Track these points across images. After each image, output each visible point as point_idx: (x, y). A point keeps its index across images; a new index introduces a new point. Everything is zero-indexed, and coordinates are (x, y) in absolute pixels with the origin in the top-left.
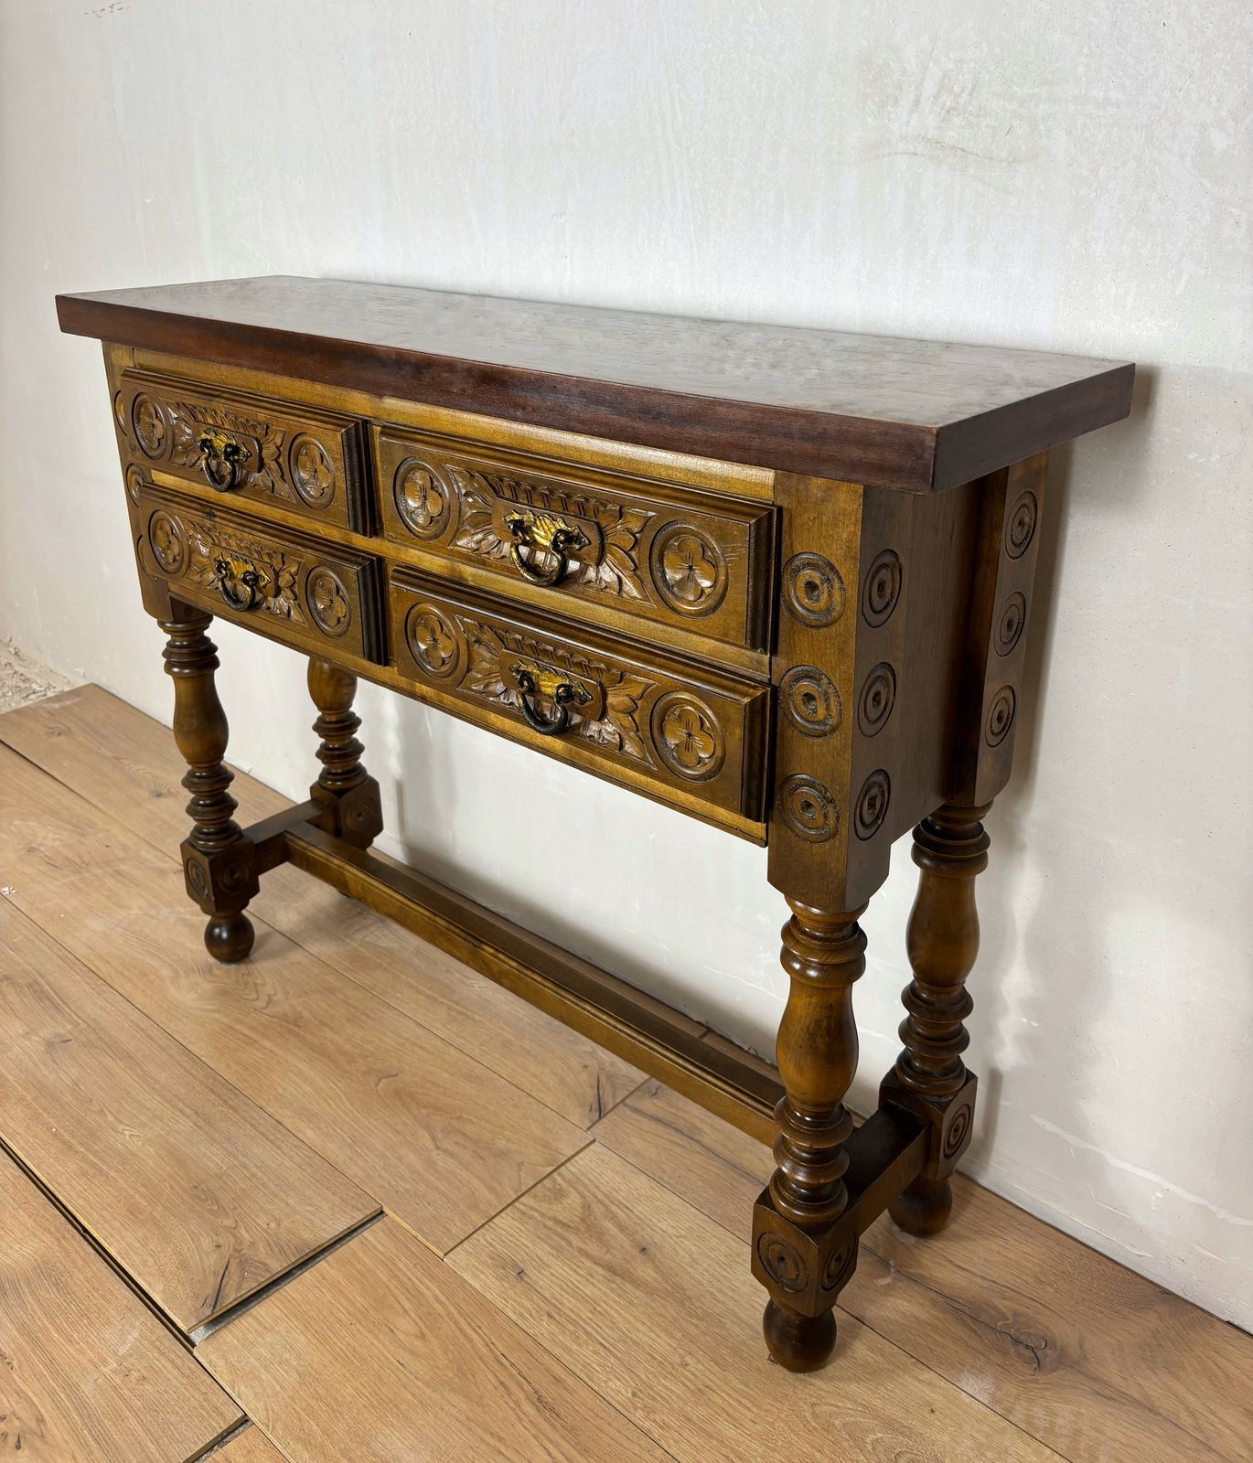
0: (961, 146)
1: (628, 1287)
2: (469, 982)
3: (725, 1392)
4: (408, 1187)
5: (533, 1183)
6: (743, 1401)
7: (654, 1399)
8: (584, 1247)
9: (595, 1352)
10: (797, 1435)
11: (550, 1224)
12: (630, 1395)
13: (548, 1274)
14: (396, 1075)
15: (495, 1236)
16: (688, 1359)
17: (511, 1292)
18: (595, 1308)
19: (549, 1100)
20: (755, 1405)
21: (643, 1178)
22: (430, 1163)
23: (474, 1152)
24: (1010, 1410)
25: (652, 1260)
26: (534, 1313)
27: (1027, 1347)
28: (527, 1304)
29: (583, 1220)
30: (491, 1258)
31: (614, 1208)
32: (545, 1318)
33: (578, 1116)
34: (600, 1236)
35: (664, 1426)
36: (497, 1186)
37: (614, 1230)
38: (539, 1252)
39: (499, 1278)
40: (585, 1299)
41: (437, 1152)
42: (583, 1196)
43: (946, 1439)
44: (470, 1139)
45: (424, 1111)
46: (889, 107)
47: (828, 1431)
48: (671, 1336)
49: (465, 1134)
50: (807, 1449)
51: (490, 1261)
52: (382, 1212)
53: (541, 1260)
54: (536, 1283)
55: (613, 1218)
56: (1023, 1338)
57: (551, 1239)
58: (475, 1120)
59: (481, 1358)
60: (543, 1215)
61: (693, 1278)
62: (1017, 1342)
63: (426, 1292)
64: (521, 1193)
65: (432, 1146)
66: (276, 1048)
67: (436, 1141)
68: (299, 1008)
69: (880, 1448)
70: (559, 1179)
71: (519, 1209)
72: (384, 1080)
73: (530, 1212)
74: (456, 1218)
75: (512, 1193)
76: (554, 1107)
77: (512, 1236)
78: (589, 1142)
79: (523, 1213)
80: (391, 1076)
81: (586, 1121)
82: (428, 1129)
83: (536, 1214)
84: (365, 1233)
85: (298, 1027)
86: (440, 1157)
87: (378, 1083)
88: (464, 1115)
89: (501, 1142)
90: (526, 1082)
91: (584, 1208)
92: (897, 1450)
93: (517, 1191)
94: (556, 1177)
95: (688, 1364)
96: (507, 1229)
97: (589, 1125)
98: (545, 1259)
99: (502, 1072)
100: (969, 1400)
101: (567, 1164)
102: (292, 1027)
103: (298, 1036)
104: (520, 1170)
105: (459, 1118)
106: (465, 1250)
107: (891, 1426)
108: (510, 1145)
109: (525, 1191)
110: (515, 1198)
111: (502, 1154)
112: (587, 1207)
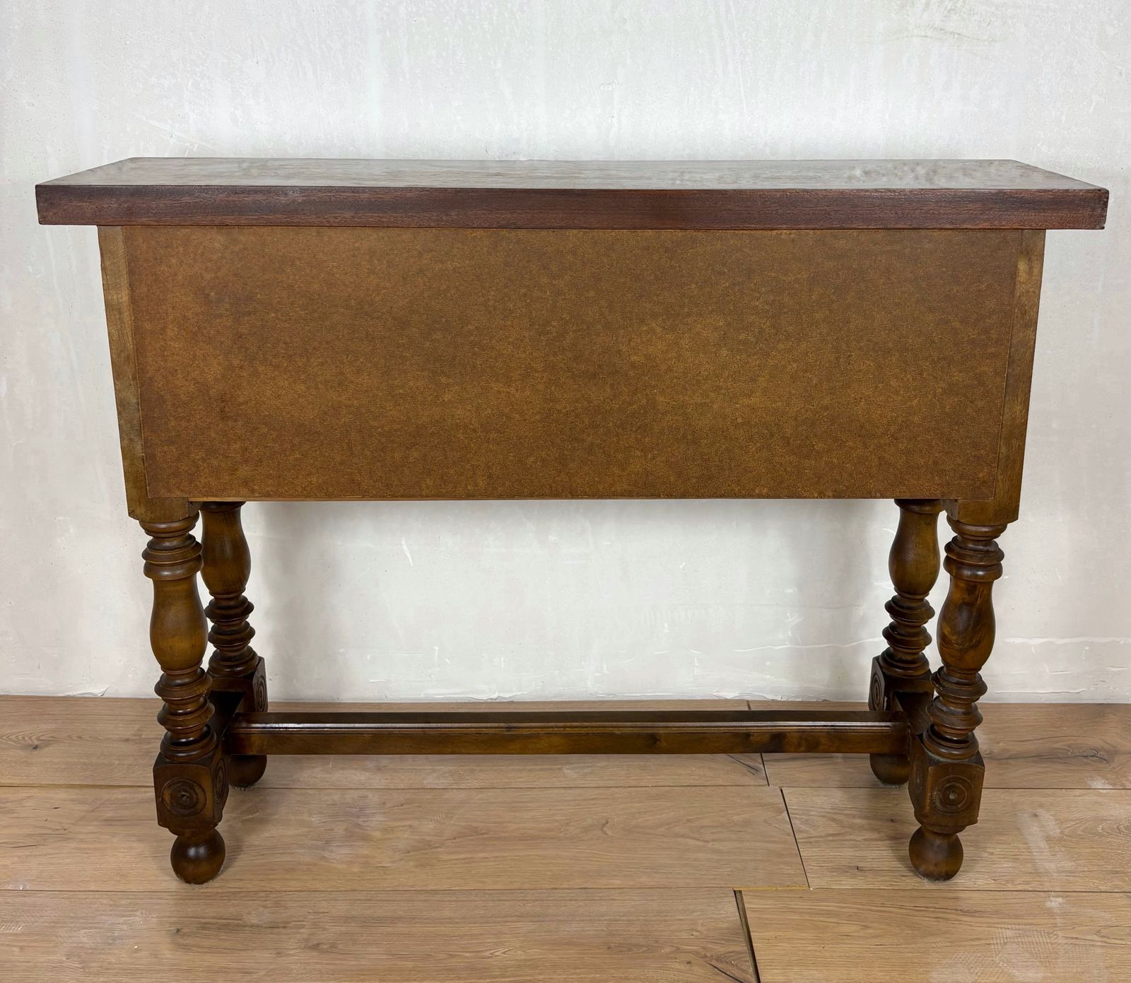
0: (957, 32)
4: (730, 869)
5: (790, 826)
11: (830, 838)
12: (993, 882)
13: (871, 860)
14: (608, 821)
15: (816, 861)
17: (869, 879)
19: (720, 782)
22: (717, 851)
23: (730, 831)
24: (1122, 785)
25: (903, 822)
26: (895, 880)
27: (1091, 756)
28: (887, 878)
29: (843, 827)
30: (833, 871)
31: (845, 812)
32: (904, 878)
33: (750, 780)
34: (862, 828)
35: (1027, 883)
36: (774, 839)
37: (865, 822)
38: (850, 854)
39: (854, 877)
41: (709, 843)
42: (822, 816)
43: (1122, 811)
44: (717, 827)
45: (662, 829)
46: (908, 8)
49: (708, 826)
50: (1088, 851)
51: (835, 874)
52: (735, 891)
53: (856, 857)
54: (873, 867)
56: (1084, 753)
57: (844, 844)
58: (699, 816)
59: (908, 915)
60: (821, 837)
62: (1086, 757)
63: (828, 908)
64: (792, 834)
65: (701, 843)
66: (495, 854)
67: (698, 840)
68: (463, 824)
69: (1109, 831)
70: (798, 816)
71: (803, 842)
72: (605, 829)
73: (812, 840)
74: (782, 866)
75: (787, 837)
76: (730, 784)
77: (824, 856)
78: (779, 791)
79: (810, 842)
80: (604, 825)
81: (760, 781)
82: (682, 836)
83: (816, 839)
84: (746, 906)
85: (486, 833)
86: (717, 846)
87: (605, 833)
88: (689, 818)
89: (736, 818)
90: (692, 781)
91: (832, 821)
92: (1115, 827)
93: (789, 835)
94: (794, 816)
95: (992, 853)
96: (815, 854)
97: (767, 783)
98: (858, 855)
99: (667, 784)
100: (1105, 791)
101: (788, 807)
102: (480, 836)
103: (497, 839)
104: (770, 825)
105: (688, 821)
106: (814, 877)
107: (1097, 820)
108: (742, 816)
109: (792, 832)
110: (793, 838)
111: (747, 822)
112: (833, 819)
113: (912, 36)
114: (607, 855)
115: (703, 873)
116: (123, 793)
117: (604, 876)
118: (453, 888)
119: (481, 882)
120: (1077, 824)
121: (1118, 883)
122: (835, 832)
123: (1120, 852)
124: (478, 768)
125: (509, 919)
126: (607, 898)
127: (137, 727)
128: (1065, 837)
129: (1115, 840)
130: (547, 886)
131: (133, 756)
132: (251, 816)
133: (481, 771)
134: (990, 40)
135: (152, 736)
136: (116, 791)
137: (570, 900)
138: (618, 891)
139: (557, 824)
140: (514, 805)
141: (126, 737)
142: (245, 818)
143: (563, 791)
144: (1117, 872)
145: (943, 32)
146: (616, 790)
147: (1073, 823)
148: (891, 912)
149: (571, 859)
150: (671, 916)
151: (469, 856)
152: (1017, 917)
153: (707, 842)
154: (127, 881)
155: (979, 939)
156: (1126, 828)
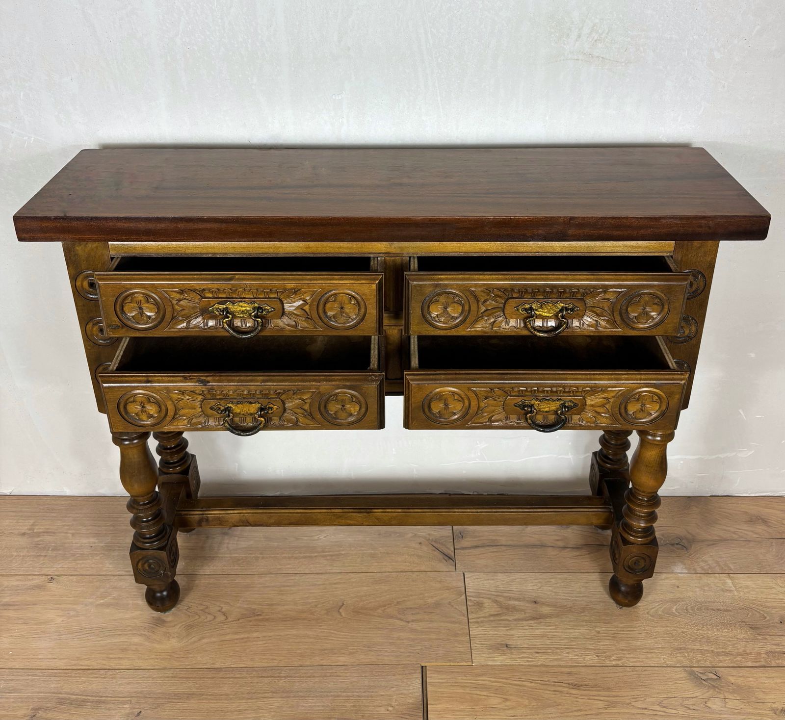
0: (602, 56)
1: (548, 620)
2: (316, 538)
3: (620, 631)
4: (420, 648)
5: (466, 607)
6: (629, 629)
7: (605, 653)
8: (515, 618)
9: (568, 653)
10: (656, 627)
11: (492, 618)
12: (597, 658)
13: (517, 638)
14: (343, 604)
15: (479, 639)
16: (598, 629)
17: (513, 656)
18: (548, 637)
19: (423, 568)
20: (634, 628)
21: (500, 574)
22: (414, 631)
23: (425, 612)
24: (695, 569)
25: (543, 604)
26: (531, 656)
27: (676, 544)
28: (525, 655)
29: (501, 608)
30: (490, 649)
31: (505, 594)
32: (537, 655)
33: (443, 566)
34: (514, 609)
35: (619, 659)
36: (454, 620)
37: (517, 603)
38: (503, 632)
39: (504, 654)
40: (542, 636)
41: (410, 624)
42: (489, 598)
43: (691, 593)
44: (416, 609)
45: (379, 611)
47: (661, 618)
48: (583, 626)
49: (411, 608)
50: (664, 629)
51: (491, 651)
52: (422, 667)
53: (508, 635)
54: (517, 645)
55: (510, 598)
56: (672, 542)
57: (500, 624)
58: (406, 599)
59: (536, 689)
60: (485, 618)
61: (563, 599)
62: (673, 545)
63: (484, 682)
64: (466, 615)
65: (405, 624)
66: (265, 634)
67: (402, 620)
68: (245, 606)
69: (680, 611)
70: (472, 599)
71: (473, 622)
72: (341, 611)
73: (479, 620)
74: (456, 645)
75: (462, 618)
76: (430, 571)
77: (485, 634)
78: (462, 575)
79: (478, 622)
80: (341, 607)
81: (450, 567)
82: (392, 617)
83: (482, 619)
84: (428, 680)
85: (260, 616)
86: (414, 626)
87: (341, 614)
88: (399, 600)
89: (430, 601)
90: (404, 567)
91: (495, 603)
92: (685, 608)
93: (464, 615)
94: (469, 598)
95: (599, 632)
96: (480, 633)
97: (454, 569)
98: (508, 633)
99: (387, 570)
100: (682, 575)
101: (467, 590)
102: (256, 618)
103: (267, 620)
104: (452, 606)
105: (398, 603)
106: (476, 654)
107: (674, 601)
108: (435, 599)
109: (466, 613)
110: (467, 619)
111: (437, 605)
112: (496, 602)
113: (567, 59)
114: (339, 635)
115: (402, 651)
116: (18, 580)
117: (335, 654)
118: (232, 666)
119: (251, 661)
120: (659, 605)
121: (679, 658)
122: (495, 614)
123: (685, 630)
124: (261, 556)
125: (266, 695)
126: (335, 674)
127: (32, 522)
128: (650, 618)
129: (683, 620)
130: (296, 664)
131: (27, 548)
132: (102, 601)
134: (626, 62)
135: (41, 531)
136: (12, 578)
137: (309, 677)
138: (344, 667)
139: (309, 606)
140: (282, 588)
141: (23, 531)
142: (98, 603)
143: (317, 576)
144: (681, 649)
145: (590, 56)
146: (352, 575)
147: (657, 605)
148: (524, 686)
149: (315, 638)
150: (376, 692)
151: (246, 635)
152: (609, 689)
154: (14, 659)
155: (580, 710)
156: (692, 608)
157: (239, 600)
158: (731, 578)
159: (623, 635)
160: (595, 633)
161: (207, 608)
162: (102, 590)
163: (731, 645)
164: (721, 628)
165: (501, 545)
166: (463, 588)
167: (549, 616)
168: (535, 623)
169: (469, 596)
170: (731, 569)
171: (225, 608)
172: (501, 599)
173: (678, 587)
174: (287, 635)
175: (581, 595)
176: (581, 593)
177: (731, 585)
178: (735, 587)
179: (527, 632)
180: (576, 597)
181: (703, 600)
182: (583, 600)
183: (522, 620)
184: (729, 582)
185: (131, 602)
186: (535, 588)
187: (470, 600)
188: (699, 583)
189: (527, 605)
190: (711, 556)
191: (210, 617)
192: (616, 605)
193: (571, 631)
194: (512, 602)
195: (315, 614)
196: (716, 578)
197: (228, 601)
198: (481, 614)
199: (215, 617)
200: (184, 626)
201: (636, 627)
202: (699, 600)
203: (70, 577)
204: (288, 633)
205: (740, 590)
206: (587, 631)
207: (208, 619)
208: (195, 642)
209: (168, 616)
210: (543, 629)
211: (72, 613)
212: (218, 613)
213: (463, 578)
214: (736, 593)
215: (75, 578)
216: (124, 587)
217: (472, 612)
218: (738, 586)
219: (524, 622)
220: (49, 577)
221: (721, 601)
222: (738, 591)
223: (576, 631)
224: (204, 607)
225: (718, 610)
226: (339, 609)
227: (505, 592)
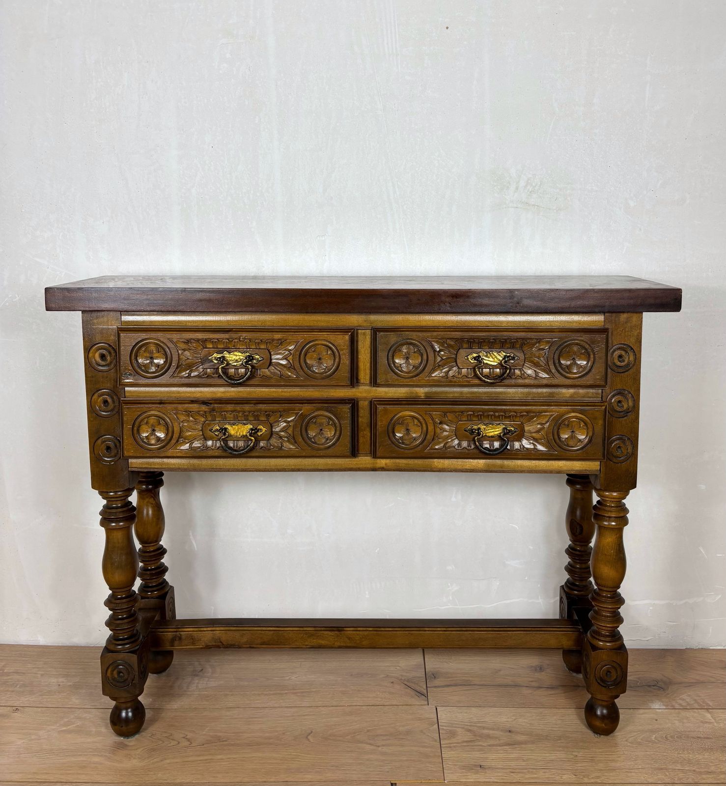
1: (523, 746)
2: (287, 678)
3: (598, 755)
4: (389, 767)
5: (438, 735)
6: (607, 753)
7: (583, 772)
8: (489, 744)
9: (544, 772)
10: (635, 752)
11: (465, 744)
12: (574, 777)
13: (491, 760)
15: (452, 761)
16: (576, 754)
17: (487, 775)
18: (523, 760)
19: (395, 703)
20: (613, 752)
21: (473, 709)
22: (384, 754)
23: (396, 738)
24: (673, 706)
25: (517, 733)
26: (505, 775)
27: (654, 686)
28: (499, 774)
29: (475, 735)
30: (463, 769)
31: (480, 725)
32: (512, 774)
33: (417, 702)
34: (488, 737)
35: (598, 777)
36: (425, 744)
37: (491, 732)
38: (477, 756)
39: (477, 773)
40: (517, 759)
41: (380, 749)
42: (463, 728)
43: (670, 725)
44: (387, 735)
45: (349, 737)
47: (640, 745)
48: (560, 751)
49: (381, 735)
50: (644, 754)
51: (464, 771)
52: (392, 784)
54: (491, 766)
55: (484, 728)
56: (649, 684)
57: (474, 749)
58: (376, 728)
60: (458, 743)
61: (538, 729)
62: (649, 686)
64: (439, 741)
65: (375, 748)
67: (372, 745)
68: (211, 734)
69: (660, 739)
70: (444, 728)
71: (446, 747)
73: (452, 745)
74: (428, 765)
75: (435, 744)
76: (402, 704)
77: (458, 757)
78: (435, 709)
79: (451, 747)
80: (310, 734)
81: (423, 701)
82: (362, 742)
83: (455, 744)
85: (226, 741)
86: (385, 749)
87: (309, 740)
88: (369, 728)
89: (401, 729)
90: (376, 702)
92: (664, 737)
93: (436, 741)
94: (442, 727)
95: (577, 756)
96: (452, 756)
97: (426, 703)
98: (482, 757)
99: (358, 704)
100: (660, 710)
101: (439, 720)
102: (221, 743)
103: (232, 745)
104: (425, 733)
105: (368, 731)
106: (449, 773)
107: (652, 731)
108: (406, 727)
109: (439, 739)
110: (439, 744)
111: (408, 733)
112: (469, 731)
114: (306, 757)
115: (371, 770)
117: (302, 772)
118: (194, 782)
119: (214, 777)
120: (638, 734)
121: (660, 777)
122: (469, 740)
123: (665, 754)
124: (231, 693)
127: (3, 664)
128: (629, 744)
129: (663, 746)
130: (260, 780)
132: (65, 728)
133: (232, 695)
135: (11, 671)
138: (310, 783)
139: (277, 734)
140: (250, 720)
142: (61, 729)
143: (286, 709)
144: (662, 769)
146: (323, 708)
147: (636, 733)
149: (281, 760)
151: (210, 757)
153: (379, 746)
156: (672, 737)
157: (205, 729)
158: (710, 713)
159: (601, 759)
160: (572, 756)
161: (171, 735)
162: (66, 720)
163: (713, 766)
164: (702, 752)
165: (475, 685)
166: (436, 719)
167: (525, 743)
168: (510, 748)
169: (441, 726)
170: (710, 706)
171: (190, 735)
172: (475, 729)
173: (656, 720)
174: (253, 757)
175: (557, 726)
176: (556, 725)
177: (711, 718)
178: (715, 719)
179: (501, 756)
180: (552, 727)
181: (683, 730)
182: (559, 731)
183: (496, 745)
184: (709, 716)
185: (94, 730)
186: (509, 720)
187: (443, 729)
188: (678, 717)
189: (501, 734)
190: (689, 696)
191: (174, 743)
192: (593, 734)
193: (547, 755)
194: (486, 731)
195: (283, 740)
196: (695, 712)
197: (193, 730)
198: (454, 740)
199: (179, 743)
200: (146, 749)
201: (614, 752)
202: (679, 730)
203: (35, 708)
204: (253, 755)
205: (720, 721)
206: (564, 755)
207: (172, 744)
208: (157, 762)
209: (132, 741)
210: (519, 753)
211: (33, 737)
212: (183, 739)
213: (435, 711)
214: (715, 724)
215: (39, 710)
216: (88, 718)
217: (445, 739)
218: (717, 719)
219: (498, 748)
220: (14, 708)
221: (701, 730)
222: (717, 723)
223: (552, 755)
224: (169, 734)
225: (699, 737)
226: (308, 736)
227: (479, 722)
